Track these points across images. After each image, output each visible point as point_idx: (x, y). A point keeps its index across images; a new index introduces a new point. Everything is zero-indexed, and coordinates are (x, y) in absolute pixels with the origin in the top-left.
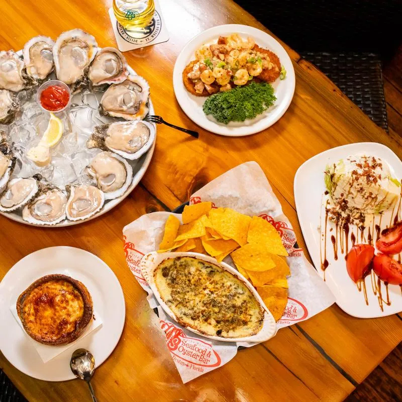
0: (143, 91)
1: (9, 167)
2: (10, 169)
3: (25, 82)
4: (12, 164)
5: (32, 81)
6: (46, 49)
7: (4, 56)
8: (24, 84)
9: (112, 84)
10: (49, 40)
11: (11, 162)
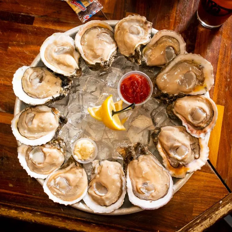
0: (198, 160)
1: (53, 97)
2: (52, 98)
3: (134, 54)
4: (56, 98)
5: (139, 58)
6: (174, 49)
7: (143, 21)
8: (132, 54)
9: (184, 126)
10: (183, 45)
11: (58, 95)
